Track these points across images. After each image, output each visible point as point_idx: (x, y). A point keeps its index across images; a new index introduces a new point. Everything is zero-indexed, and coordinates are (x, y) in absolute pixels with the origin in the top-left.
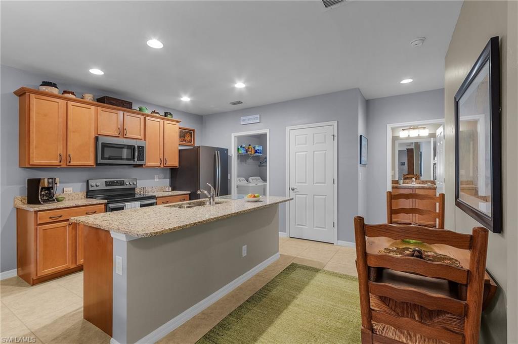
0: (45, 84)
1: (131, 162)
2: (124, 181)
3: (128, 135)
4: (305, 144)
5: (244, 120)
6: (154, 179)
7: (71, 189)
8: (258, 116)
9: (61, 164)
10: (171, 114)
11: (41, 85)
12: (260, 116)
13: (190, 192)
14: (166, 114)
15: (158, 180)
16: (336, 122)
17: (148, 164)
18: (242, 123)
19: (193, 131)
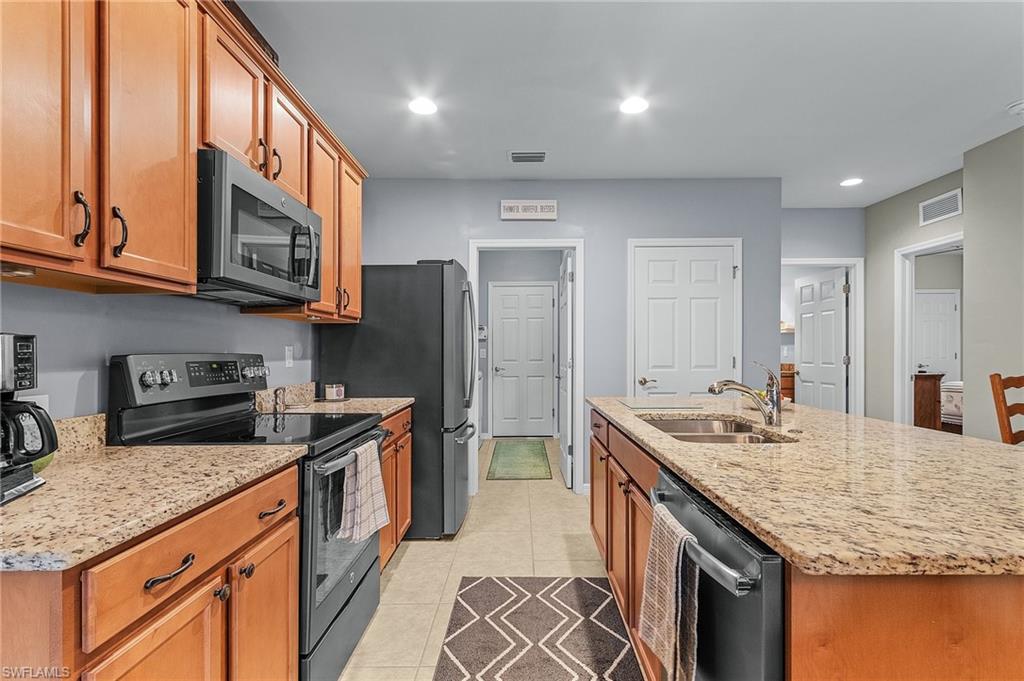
2: (235, 363)
4: (672, 281)
5: (511, 209)
6: (283, 359)
8: (554, 203)
9: (81, 253)
12: (558, 204)
13: (411, 400)
15: (292, 363)
16: (741, 239)
18: (504, 216)
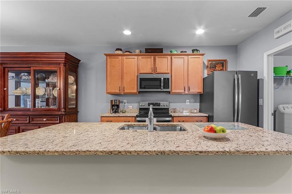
0: (118, 49)
1: (159, 90)
2: (160, 103)
3: (158, 71)
6: (186, 103)
7: (131, 106)
9: (120, 92)
10: (197, 50)
11: (116, 51)
13: (207, 115)
14: (193, 51)
15: (189, 104)
17: (174, 91)
18: (276, 36)
19: (225, 61)
